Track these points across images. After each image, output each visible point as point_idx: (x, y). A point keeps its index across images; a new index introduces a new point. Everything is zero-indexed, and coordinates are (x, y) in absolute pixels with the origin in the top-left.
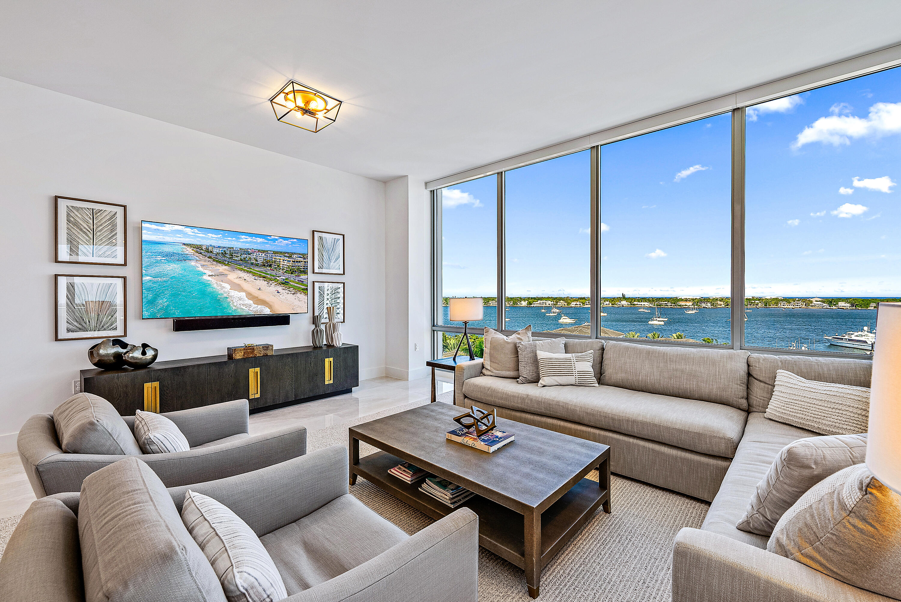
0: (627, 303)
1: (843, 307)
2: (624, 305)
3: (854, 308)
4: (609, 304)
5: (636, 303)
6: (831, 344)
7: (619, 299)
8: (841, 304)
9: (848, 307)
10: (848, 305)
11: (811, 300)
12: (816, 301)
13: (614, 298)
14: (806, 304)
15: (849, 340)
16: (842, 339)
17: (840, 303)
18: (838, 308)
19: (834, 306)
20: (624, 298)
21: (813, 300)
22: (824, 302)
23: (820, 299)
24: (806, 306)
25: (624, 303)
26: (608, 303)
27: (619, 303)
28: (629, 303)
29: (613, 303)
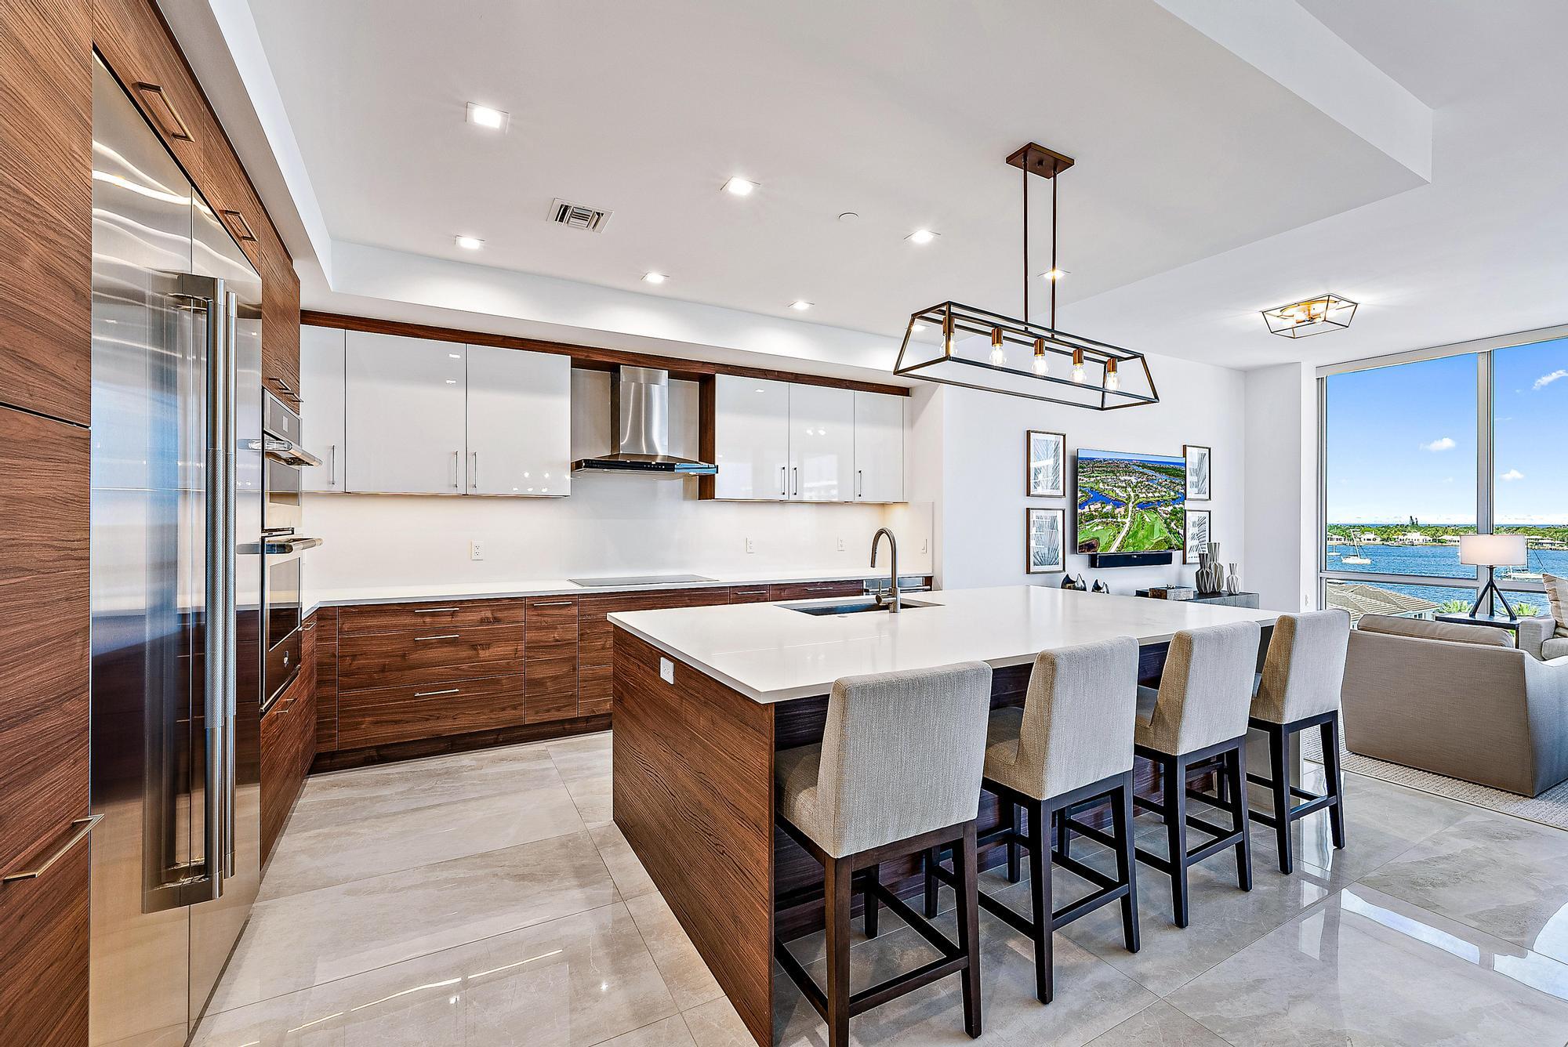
0: (1423, 537)
2: (1416, 543)
4: (1374, 539)
5: (1445, 537)
7: (1403, 528)
13: (1388, 527)
20: (1414, 525)
25: (1415, 536)
26: (1372, 536)
27: (1401, 537)
28: (1428, 538)
29: (1385, 536)
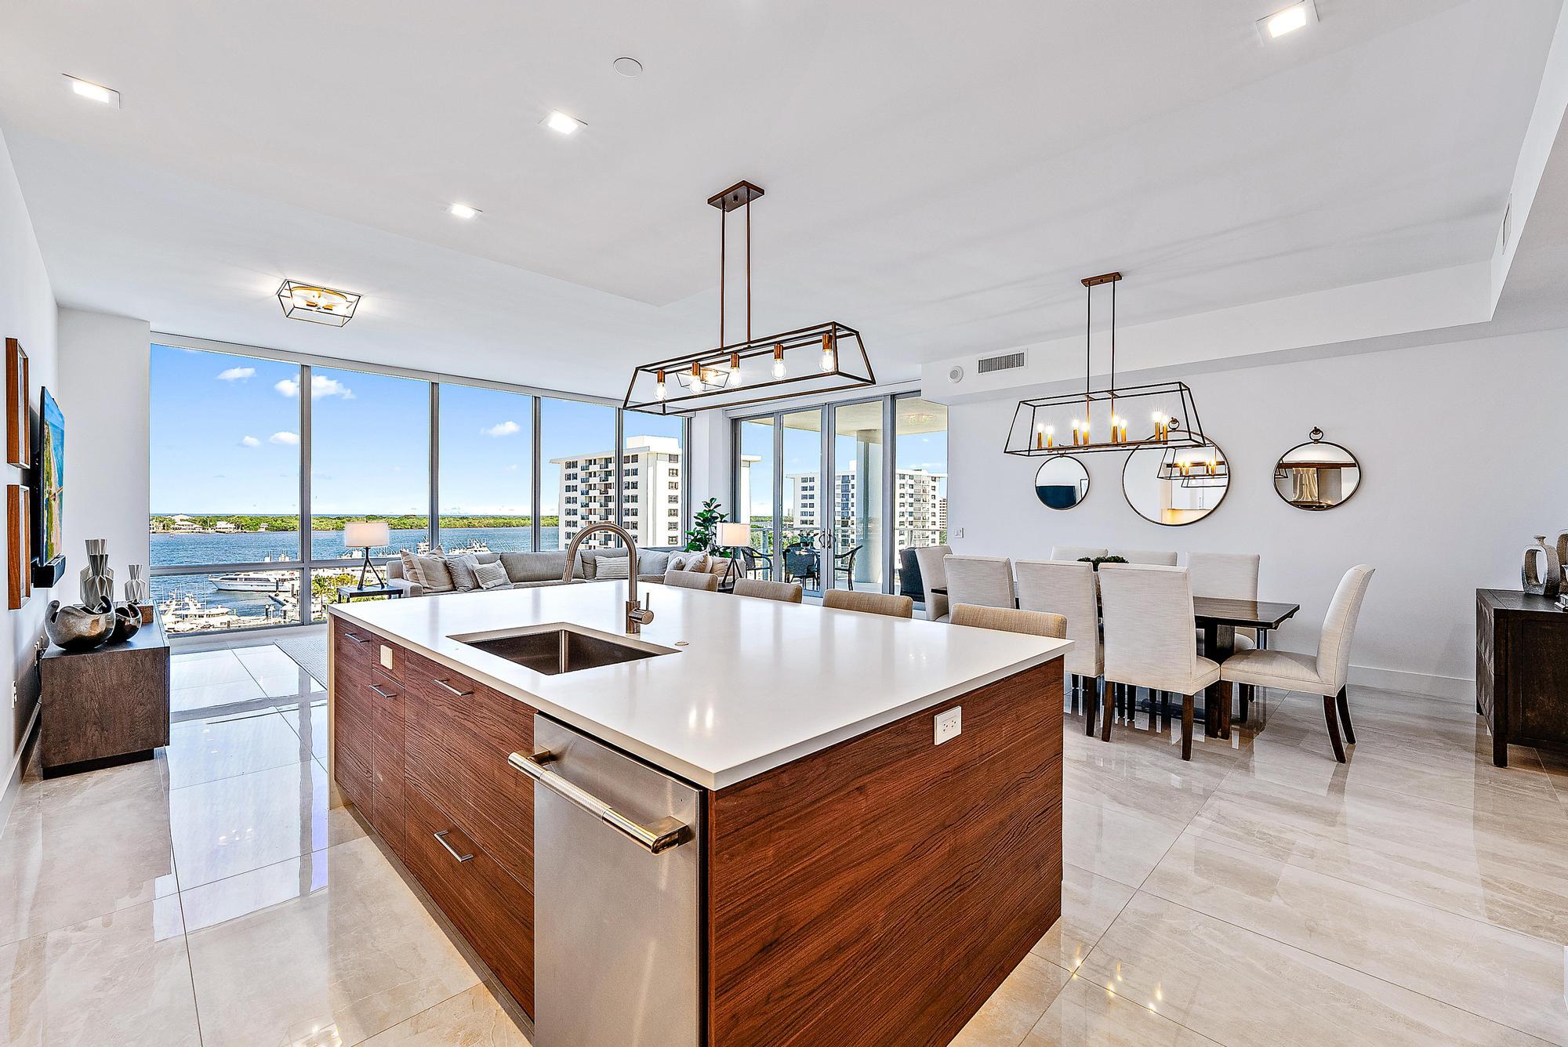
1: (224, 530)
3: (240, 530)
6: (219, 589)
8: (221, 525)
9: (231, 530)
10: (229, 525)
11: (173, 518)
12: (181, 520)
14: (164, 526)
15: (246, 579)
16: (236, 579)
17: (218, 523)
18: (217, 532)
19: (210, 529)
21: (177, 519)
22: (194, 521)
23: (188, 518)
24: (164, 529)
